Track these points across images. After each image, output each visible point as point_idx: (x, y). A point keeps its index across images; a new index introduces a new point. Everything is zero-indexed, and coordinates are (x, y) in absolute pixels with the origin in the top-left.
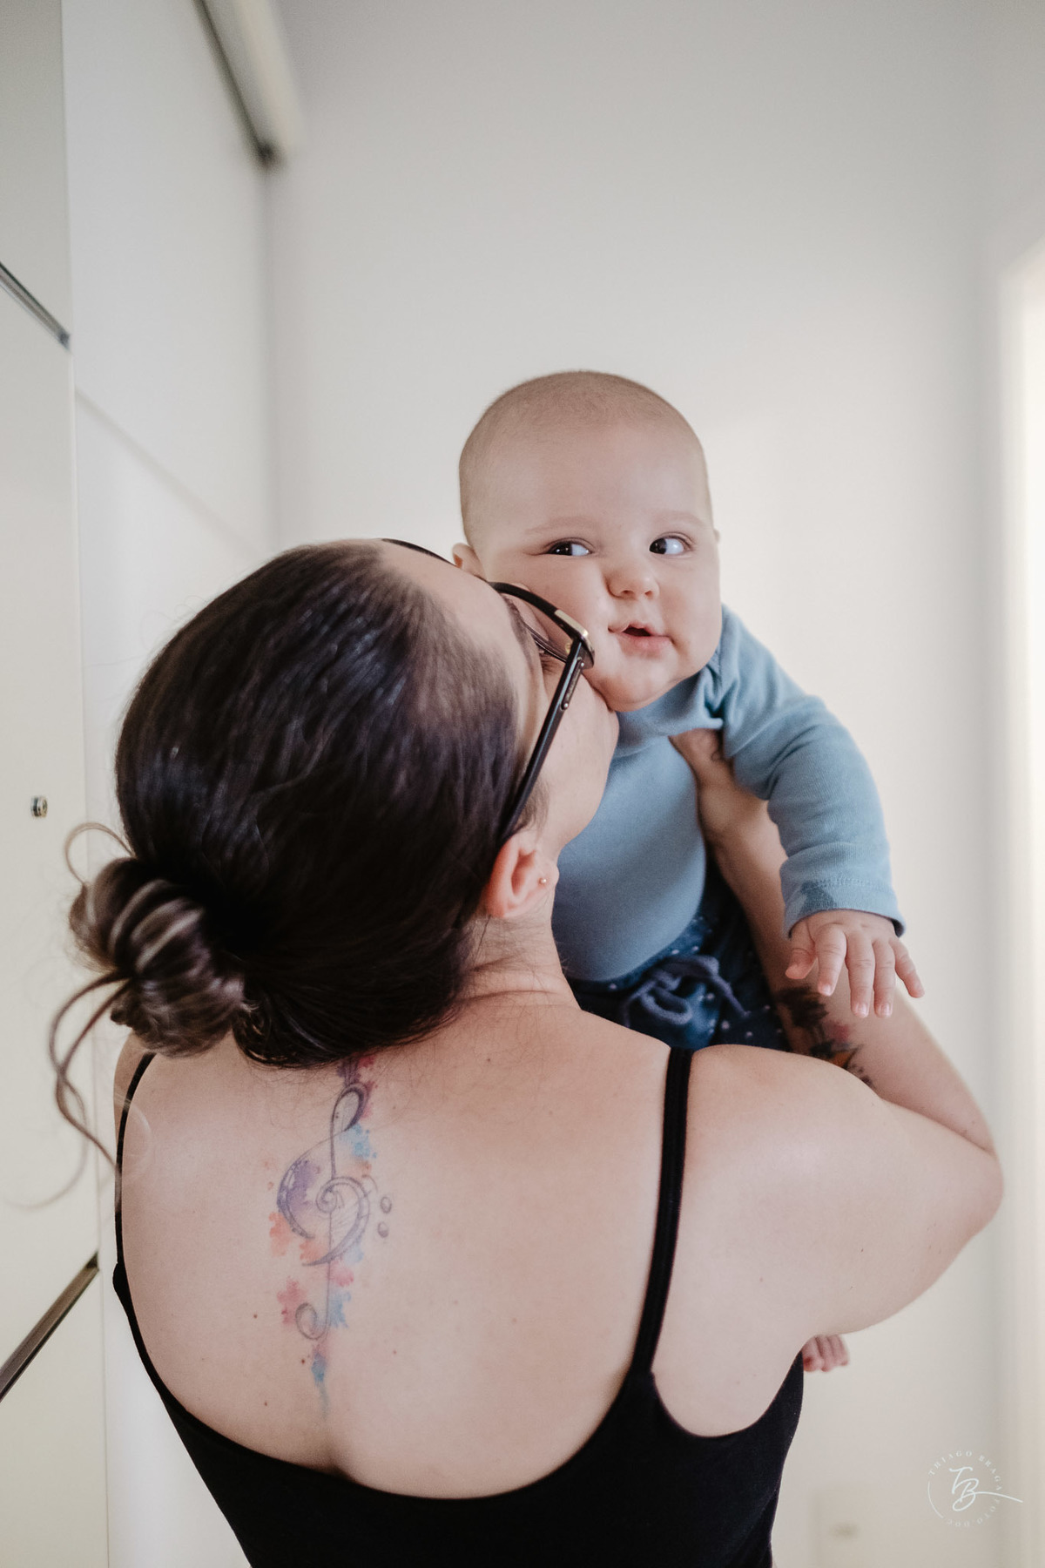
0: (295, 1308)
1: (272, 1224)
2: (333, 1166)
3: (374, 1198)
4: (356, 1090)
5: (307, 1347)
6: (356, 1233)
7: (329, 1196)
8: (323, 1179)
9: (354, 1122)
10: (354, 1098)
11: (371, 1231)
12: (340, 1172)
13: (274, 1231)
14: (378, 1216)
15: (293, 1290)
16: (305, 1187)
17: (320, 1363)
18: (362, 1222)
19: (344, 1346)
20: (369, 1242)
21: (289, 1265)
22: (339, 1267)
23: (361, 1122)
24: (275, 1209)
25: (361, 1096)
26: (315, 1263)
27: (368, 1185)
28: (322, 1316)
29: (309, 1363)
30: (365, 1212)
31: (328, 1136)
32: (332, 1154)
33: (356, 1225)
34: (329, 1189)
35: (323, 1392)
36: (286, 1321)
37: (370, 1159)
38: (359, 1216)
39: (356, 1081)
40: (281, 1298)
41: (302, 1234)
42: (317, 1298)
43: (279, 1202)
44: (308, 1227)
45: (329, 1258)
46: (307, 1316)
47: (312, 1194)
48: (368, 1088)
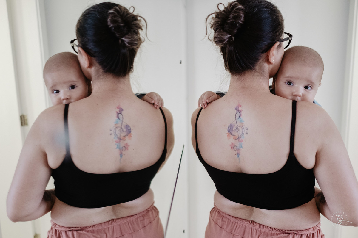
0: (233, 147)
1: (227, 135)
3: (245, 128)
4: (239, 112)
5: (236, 152)
6: (243, 134)
7: (237, 129)
8: (236, 126)
9: (239, 117)
10: (238, 113)
11: (245, 133)
12: (238, 125)
13: (228, 136)
14: (246, 131)
15: (232, 144)
16: (232, 128)
17: (238, 154)
18: (243, 132)
19: (242, 152)
20: (245, 135)
21: (231, 140)
22: (240, 140)
23: (240, 117)
24: (227, 132)
25: (240, 113)
26: (236, 139)
27: (243, 126)
28: (238, 147)
29: (236, 155)
30: (244, 131)
31: (235, 120)
32: (236, 123)
33: (243, 133)
34: (237, 128)
35: (239, 159)
36: (232, 149)
37: (243, 122)
38: (243, 131)
39: (239, 110)
40: (230, 145)
41: (233, 135)
42: (237, 145)
43: (228, 131)
44: (234, 134)
45: (239, 138)
46: (235, 147)
47: (234, 129)
48: (241, 111)
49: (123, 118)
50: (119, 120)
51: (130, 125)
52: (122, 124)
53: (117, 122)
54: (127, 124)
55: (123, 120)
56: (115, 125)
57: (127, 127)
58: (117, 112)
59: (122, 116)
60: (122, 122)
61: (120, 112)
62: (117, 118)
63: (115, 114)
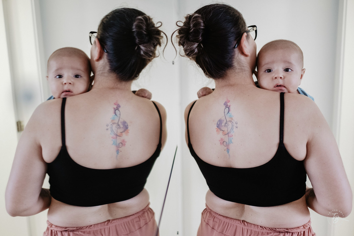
0: (223, 142)
1: (216, 130)
2: (226, 120)
3: (234, 122)
5: (226, 148)
6: (232, 129)
7: (226, 124)
8: (225, 121)
10: (227, 108)
11: (235, 127)
12: (227, 120)
13: (216, 131)
14: (235, 125)
15: (222, 139)
16: (222, 124)
17: (228, 150)
18: (233, 127)
19: (232, 147)
20: (235, 129)
21: (220, 135)
22: (230, 135)
23: (229, 112)
24: (217, 127)
25: (229, 108)
26: (225, 135)
27: (233, 121)
28: (228, 143)
29: (226, 150)
30: (233, 125)
31: (224, 115)
32: (226, 118)
33: (232, 128)
34: (226, 123)
35: (229, 155)
36: (221, 144)
37: (232, 117)
38: (232, 126)
39: (227, 106)
40: (219, 141)
41: (222, 130)
42: (227, 141)
43: (217, 126)
44: (223, 130)
45: (228, 134)
46: (225, 143)
47: (223, 124)
48: (230, 106)
49: (120, 114)
50: (116, 116)
51: (128, 121)
52: (119, 120)
53: (114, 118)
54: (124, 120)
55: (120, 116)
56: (112, 120)
57: (124, 123)
58: (114, 108)
59: (120, 112)
60: (120, 118)
61: (117, 108)
62: (114, 114)
63: (113, 110)
